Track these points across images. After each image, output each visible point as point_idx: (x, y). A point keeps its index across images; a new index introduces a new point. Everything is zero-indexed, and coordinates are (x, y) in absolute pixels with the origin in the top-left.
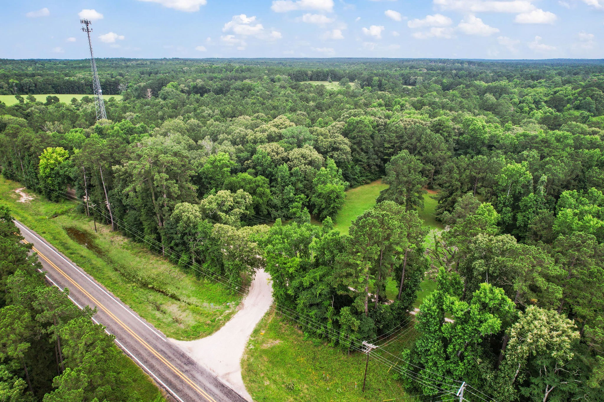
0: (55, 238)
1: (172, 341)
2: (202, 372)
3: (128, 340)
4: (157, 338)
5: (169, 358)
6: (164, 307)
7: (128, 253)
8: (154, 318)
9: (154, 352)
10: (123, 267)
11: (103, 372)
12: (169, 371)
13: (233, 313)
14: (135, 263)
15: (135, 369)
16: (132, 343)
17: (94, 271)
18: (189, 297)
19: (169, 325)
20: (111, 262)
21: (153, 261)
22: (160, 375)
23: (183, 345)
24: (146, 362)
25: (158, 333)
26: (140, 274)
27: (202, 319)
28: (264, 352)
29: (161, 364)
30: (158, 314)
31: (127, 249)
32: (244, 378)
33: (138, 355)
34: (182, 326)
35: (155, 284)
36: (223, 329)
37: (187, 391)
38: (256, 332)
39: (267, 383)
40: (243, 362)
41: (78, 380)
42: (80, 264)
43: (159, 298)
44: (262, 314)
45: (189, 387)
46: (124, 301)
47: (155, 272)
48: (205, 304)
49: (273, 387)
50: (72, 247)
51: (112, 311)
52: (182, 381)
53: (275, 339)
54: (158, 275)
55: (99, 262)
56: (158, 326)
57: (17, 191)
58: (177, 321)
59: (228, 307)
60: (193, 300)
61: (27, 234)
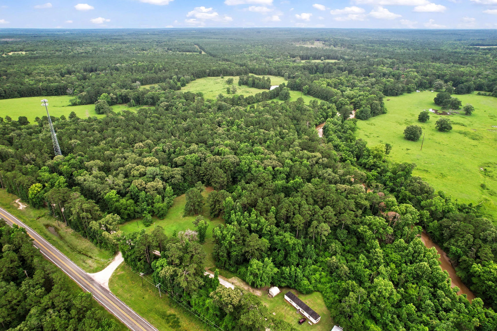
0: (41, 232)
1: (88, 274)
2: (96, 283)
3: (73, 274)
4: (83, 273)
5: (86, 279)
6: (86, 261)
7: (73, 238)
8: (83, 266)
9: (81, 278)
10: (71, 245)
11: (64, 285)
12: (86, 283)
13: (110, 263)
14: (76, 243)
15: (75, 283)
16: (74, 275)
17: (59, 247)
18: (96, 257)
19: (87, 268)
20: (66, 242)
21: (84, 241)
22: (83, 285)
23: (91, 275)
24: (78, 281)
25: (83, 271)
26: (78, 247)
27: (99, 265)
28: (117, 276)
29: (84, 281)
30: (84, 264)
31: (73, 236)
32: (109, 284)
33: (76, 279)
34: (92, 268)
35: (84, 252)
36: (106, 269)
37: (90, 289)
38: (117, 269)
39: (116, 285)
40: (110, 279)
41: (58, 287)
42: (53, 245)
43: (85, 258)
44: (121, 263)
45: (91, 288)
46: (71, 260)
47: (84, 246)
48: (102, 259)
49: (117, 286)
50: (49, 236)
51: (67, 264)
52: (89, 286)
53: (122, 271)
54: (85, 248)
55: (61, 243)
56: (83, 269)
57: (17, 201)
58: (90, 266)
59: (109, 260)
60: (97, 258)
61: (28, 230)
